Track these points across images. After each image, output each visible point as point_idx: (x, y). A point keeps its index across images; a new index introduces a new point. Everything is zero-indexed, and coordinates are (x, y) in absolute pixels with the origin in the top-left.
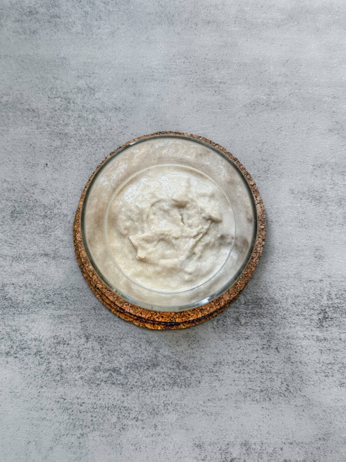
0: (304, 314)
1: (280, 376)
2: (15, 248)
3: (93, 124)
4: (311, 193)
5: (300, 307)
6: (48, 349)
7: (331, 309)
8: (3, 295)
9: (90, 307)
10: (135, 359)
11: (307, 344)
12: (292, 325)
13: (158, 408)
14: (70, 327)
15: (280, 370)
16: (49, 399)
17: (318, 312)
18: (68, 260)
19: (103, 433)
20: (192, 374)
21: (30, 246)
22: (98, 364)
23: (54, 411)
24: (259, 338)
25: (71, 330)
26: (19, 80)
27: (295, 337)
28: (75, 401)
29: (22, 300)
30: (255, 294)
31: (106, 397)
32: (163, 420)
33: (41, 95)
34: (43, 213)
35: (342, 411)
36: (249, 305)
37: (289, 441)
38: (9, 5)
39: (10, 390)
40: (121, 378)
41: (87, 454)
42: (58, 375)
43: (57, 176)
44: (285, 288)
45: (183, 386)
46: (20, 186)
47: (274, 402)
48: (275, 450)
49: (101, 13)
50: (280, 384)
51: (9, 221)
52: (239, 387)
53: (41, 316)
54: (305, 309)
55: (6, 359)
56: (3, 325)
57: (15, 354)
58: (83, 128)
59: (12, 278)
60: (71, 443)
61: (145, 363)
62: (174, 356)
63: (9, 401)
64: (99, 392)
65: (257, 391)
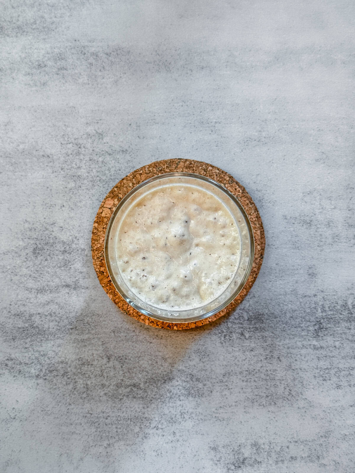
0: (301, 326)
1: (283, 382)
2: (39, 281)
3: (103, 165)
4: (302, 218)
5: (298, 320)
6: (74, 370)
7: (325, 320)
8: (30, 324)
9: (110, 330)
10: (153, 374)
11: (305, 353)
12: (291, 336)
13: (175, 417)
14: (92, 349)
15: (282, 377)
16: (77, 415)
17: (314, 323)
18: (87, 290)
19: (128, 442)
20: (205, 385)
21: (53, 279)
22: (119, 381)
23: (82, 425)
24: (262, 350)
25: (94, 352)
26: (33, 129)
27: (295, 346)
28: (101, 415)
29: (48, 327)
30: (257, 310)
31: (128, 410)
32: (181, 427)
33: (54, 142)
34: (63, 249)
35: (340, 411)
36: (251, 321)
37: (294, 439)
38: (19, 59)
39: (42, 409)
40: (141, 392)
41: (114, 462)
42: (84, 392)
43: (73, 215)
44: (283, 304)
45: (197, 396)
46: (40, 225)
47: (279, 405)
48: (282, 448)
49: (104, 64)
50: (283, 389)
51: (33, 257)
52: (247, 394)
53: (66, 341)
54: (302, 321)
55: (36, 382)
56: (32, 351)
57: (45, 376)
58: (94, 170)
59: (37, 308)
60: (99, 453)
61: (161, 377)
62: (187, 370)
63: (41, 418)
64: (122, 406)
65: (263, 397)
